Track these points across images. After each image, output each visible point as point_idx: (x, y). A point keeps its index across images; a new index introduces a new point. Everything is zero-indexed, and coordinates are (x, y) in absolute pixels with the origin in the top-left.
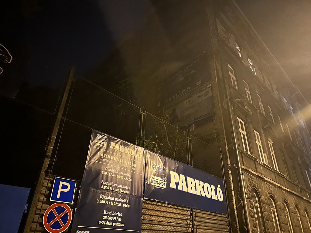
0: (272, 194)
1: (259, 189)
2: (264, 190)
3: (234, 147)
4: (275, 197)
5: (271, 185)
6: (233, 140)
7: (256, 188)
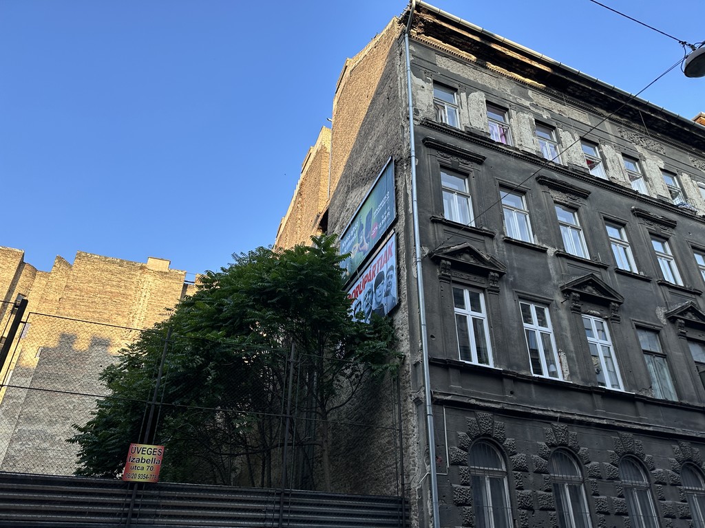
0: (566, 445)
1: (508, 439)
2: (529, 438)
3: (422, 356)
4: (580, 451)
5: (563, 426)
6: (422, 342)
7: (495, 438)
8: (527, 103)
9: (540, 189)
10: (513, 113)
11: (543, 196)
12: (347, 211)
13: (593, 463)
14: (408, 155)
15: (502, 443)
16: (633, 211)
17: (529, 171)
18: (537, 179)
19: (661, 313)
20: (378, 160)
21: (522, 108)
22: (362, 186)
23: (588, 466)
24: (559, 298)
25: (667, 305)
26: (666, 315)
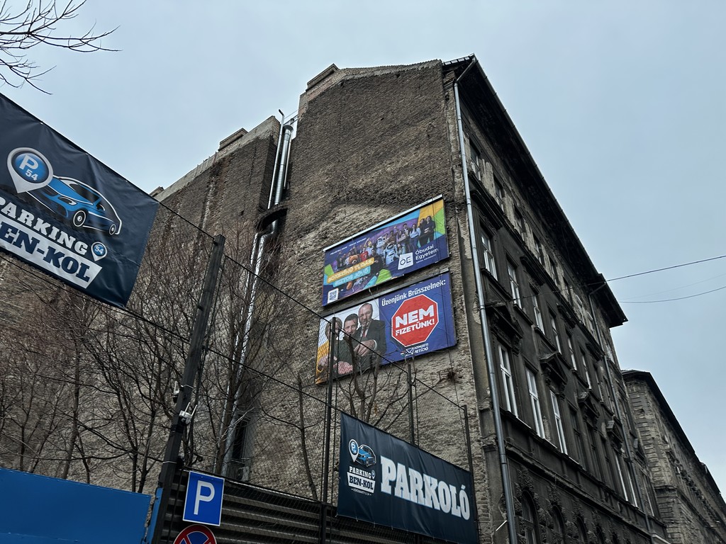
0: (557, 504)
1: (535, 494)
2: (543, 495)
3: (492, 403)
4: (563, 511)
5: (554, 486)
6: (491, 390)
7: (530, 492)
8: (510, 188)
9: (522, 269)
10: (506, 193)
11: (524, 273)
12: (336, 223)
13: (568, 522)
14: (461, 201)
15: (533, 497)
16: (558, 307)
17: (517, 250)
18: (521, 258)
19: (576, 397)
20: (404, 188)
21: (509, 192)
22: (369, 207)
23: (567, 524)
24: (539, 369)
25: (578, 392)
26: (579, 400)
